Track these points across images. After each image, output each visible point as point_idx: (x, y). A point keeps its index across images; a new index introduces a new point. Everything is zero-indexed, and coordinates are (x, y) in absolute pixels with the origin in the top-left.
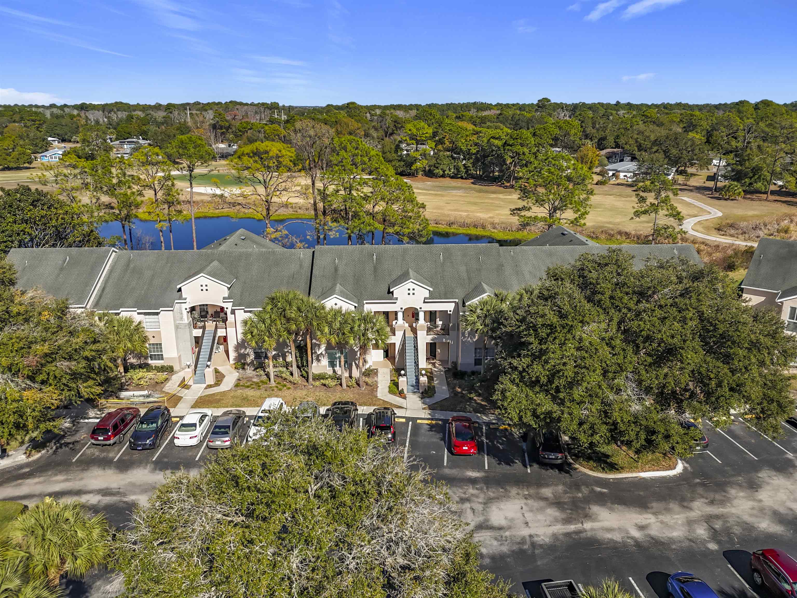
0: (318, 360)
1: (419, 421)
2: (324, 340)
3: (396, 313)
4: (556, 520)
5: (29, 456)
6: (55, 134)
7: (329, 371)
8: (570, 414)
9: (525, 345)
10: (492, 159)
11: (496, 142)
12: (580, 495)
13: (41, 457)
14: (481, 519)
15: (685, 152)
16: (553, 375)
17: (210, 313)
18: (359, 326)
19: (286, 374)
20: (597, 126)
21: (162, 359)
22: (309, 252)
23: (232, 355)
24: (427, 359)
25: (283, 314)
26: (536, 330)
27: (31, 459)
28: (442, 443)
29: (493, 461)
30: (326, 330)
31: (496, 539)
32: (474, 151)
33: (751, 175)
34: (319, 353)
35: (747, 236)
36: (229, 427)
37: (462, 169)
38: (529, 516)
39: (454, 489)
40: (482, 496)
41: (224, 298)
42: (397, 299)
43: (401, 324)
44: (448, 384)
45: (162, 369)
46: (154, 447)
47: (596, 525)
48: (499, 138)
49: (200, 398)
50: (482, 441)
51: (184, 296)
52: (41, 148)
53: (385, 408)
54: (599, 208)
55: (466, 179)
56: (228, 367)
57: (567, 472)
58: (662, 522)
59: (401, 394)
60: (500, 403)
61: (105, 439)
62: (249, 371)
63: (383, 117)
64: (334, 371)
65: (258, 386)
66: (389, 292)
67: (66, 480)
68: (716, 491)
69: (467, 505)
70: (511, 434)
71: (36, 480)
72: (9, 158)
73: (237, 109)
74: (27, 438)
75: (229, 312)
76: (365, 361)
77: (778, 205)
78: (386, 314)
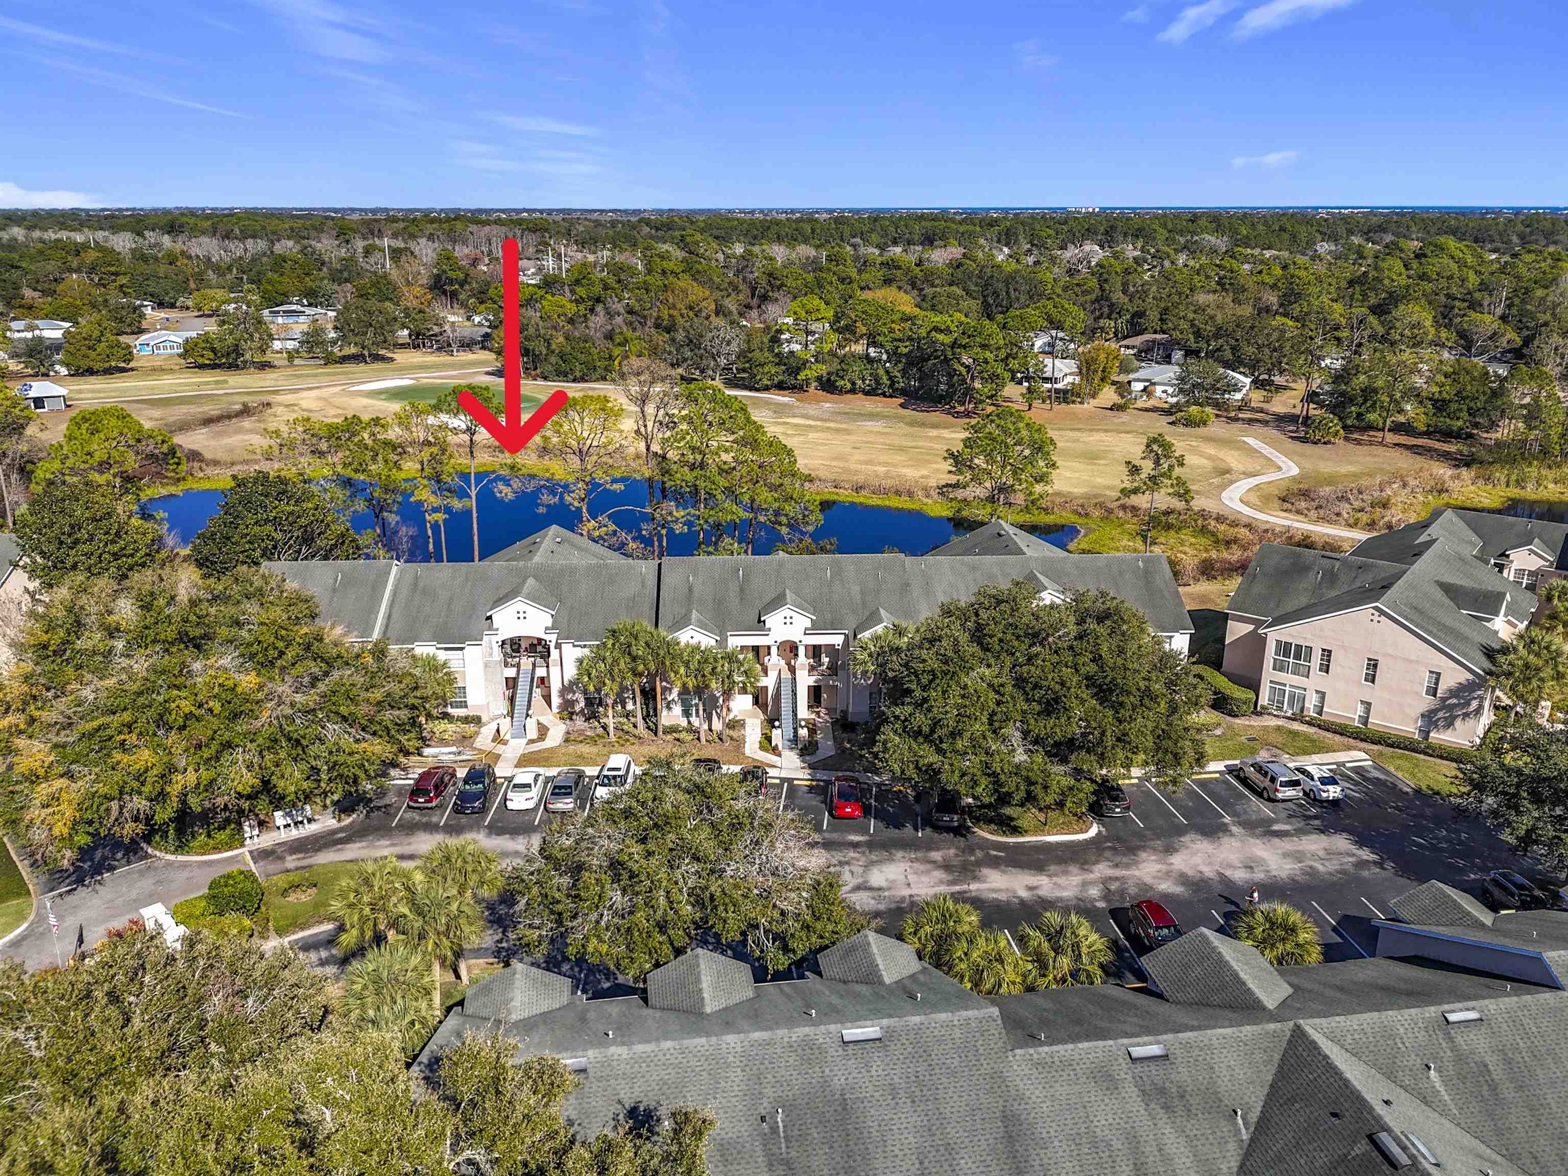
0: (669, 708)
1: (796, 782)
2: (679, 684)
3: (769, 647)
4: (941, 882)
5: (339, 821)
6: (145, 294)
7: (684, 722)
8: (951, 765)
9: (909, 692)
10: (934, 364)
11: (941, 337)
12: (973, 858)
13: (353, 822)
14: (860, 880)
15: (1267, 351)
16: (935, 724)
17: (523, 646)
18: (723, 666)
19: (628, 727)
20: (1132, 289)
21: (466, 707)
22: (653, 564)
23: (556, 700)
24: (809, 707)
25: (627, 650)
26: (917, 676)
27: (343, 824)
28: (823, 806)
29: (880, 824)
30: (682, 670)
31: (873, 898)
32: (905, 351)
33: (1360, 400)
34: (670, 699)
35: (1322, 512)
36: (570, 787)
37: (885, 380)
38: (912, 878)
39: (834, 853)
40: (864, 859)
41: (547, 628)
42: (769, 630)
43: (775, 661)
44: (835, 738)
45: (466, 720)
46: (484, 810)
47: (983, 886)
48: (947, 331)
49: (524, 755)
50: (870, 804)
51: (495, 626)
52: (129, 325)
53: (755, 767)
54: (1104, 458)
55: (891, 396)
56: (551, 717)
57: (964, 836)
58: (1055, 884)
59: (775, 751)
60: (881, 755)
61: (426, 802)
62: (580, 722)
63: (748, 260)
64: (689, 722)
65: (593, 741)
66: (759, 621)
67: (393, 845)
68: (1125, 855)
69: (847, 868)
70: (906, 796)
71: (358, 845)
72: (93, 354)
73: (471, 233)
74: (328, 802)
75: (552, 645)
76: (729, 710)
77: (1396, 453)
78: (756, 649)
